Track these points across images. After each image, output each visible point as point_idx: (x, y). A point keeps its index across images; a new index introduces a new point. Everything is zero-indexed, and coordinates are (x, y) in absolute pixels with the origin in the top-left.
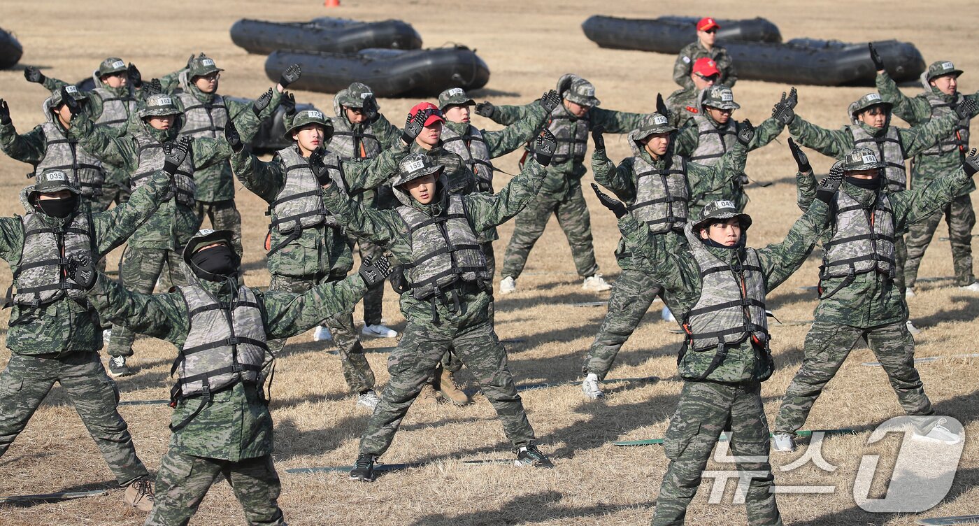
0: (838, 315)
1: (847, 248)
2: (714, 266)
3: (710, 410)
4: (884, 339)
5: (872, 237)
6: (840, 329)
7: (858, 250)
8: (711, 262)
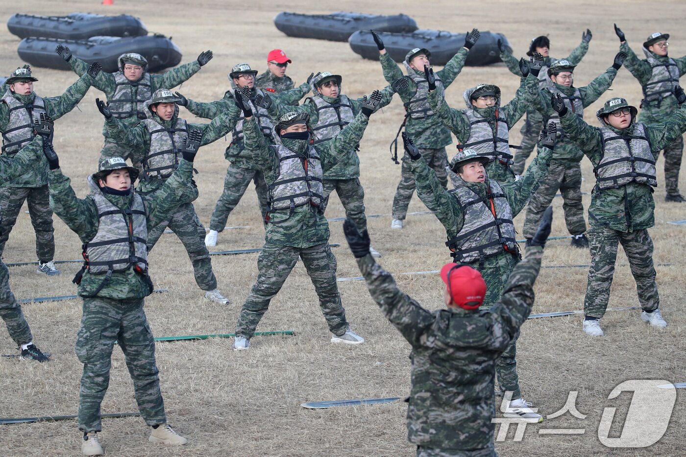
0: (283, 238)
1: (288, 188)
2: (109, 210)
3: (106, 321)
4: (314, 259)
5: (306, 179)
6: (282, 251)
7: (296, 188)
8: (107, 207)
